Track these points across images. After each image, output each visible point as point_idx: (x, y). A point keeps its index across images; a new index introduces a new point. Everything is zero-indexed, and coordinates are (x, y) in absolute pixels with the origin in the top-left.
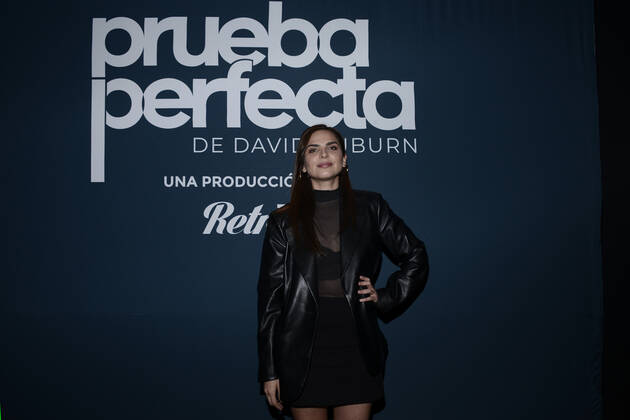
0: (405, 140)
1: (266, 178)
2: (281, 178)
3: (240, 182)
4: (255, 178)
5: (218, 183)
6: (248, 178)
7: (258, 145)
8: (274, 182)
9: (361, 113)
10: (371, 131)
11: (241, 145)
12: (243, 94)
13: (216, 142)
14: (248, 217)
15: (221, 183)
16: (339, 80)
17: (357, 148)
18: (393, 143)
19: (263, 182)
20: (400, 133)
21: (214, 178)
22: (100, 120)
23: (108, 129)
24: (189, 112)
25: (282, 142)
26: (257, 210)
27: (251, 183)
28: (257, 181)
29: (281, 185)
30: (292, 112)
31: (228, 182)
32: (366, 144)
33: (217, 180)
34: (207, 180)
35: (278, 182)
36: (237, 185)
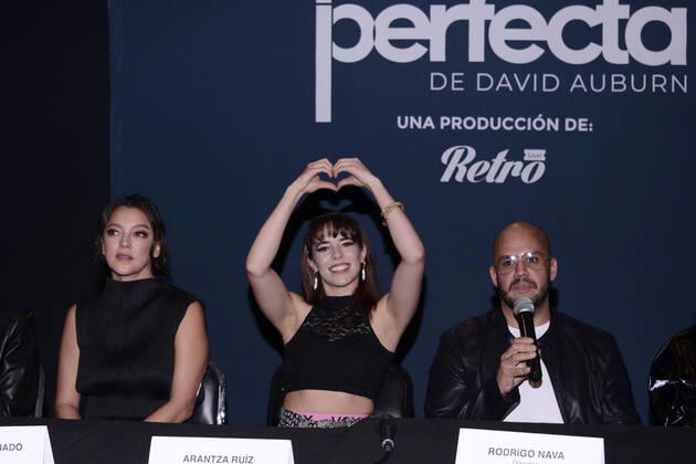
0: (674, 78)
1: (512, 120)
2: (529, 119)
3: (483, 123)
4: (499, 119)
5: (458, 125)
6: (492, 119)
7: (504, 82)
8: (521, 124)
9: (622, 45)
10: (634, 67)
11: (485, 82)
12: (487, 23)
13: (457, 78)
14: (491, 163)
15: (462, 125)
16: (598, 7)
17: (617, 87)
18: (659, 81)
19: (508, 124)
20: (667, 69)
21: (454, 118)
22: (326, 52)
23: (334, 62)
24: (426, 43)
25: (531, 79)
26: (502, 155)
27: (496, 124)
28: (503, 123)
29: (529, 128)
30: (543, 44)
31: (470, 123)
32: (628, 82)
33: (457, 121)
34: (445, 121)
35: (525, 124)
36: (479, 128)
